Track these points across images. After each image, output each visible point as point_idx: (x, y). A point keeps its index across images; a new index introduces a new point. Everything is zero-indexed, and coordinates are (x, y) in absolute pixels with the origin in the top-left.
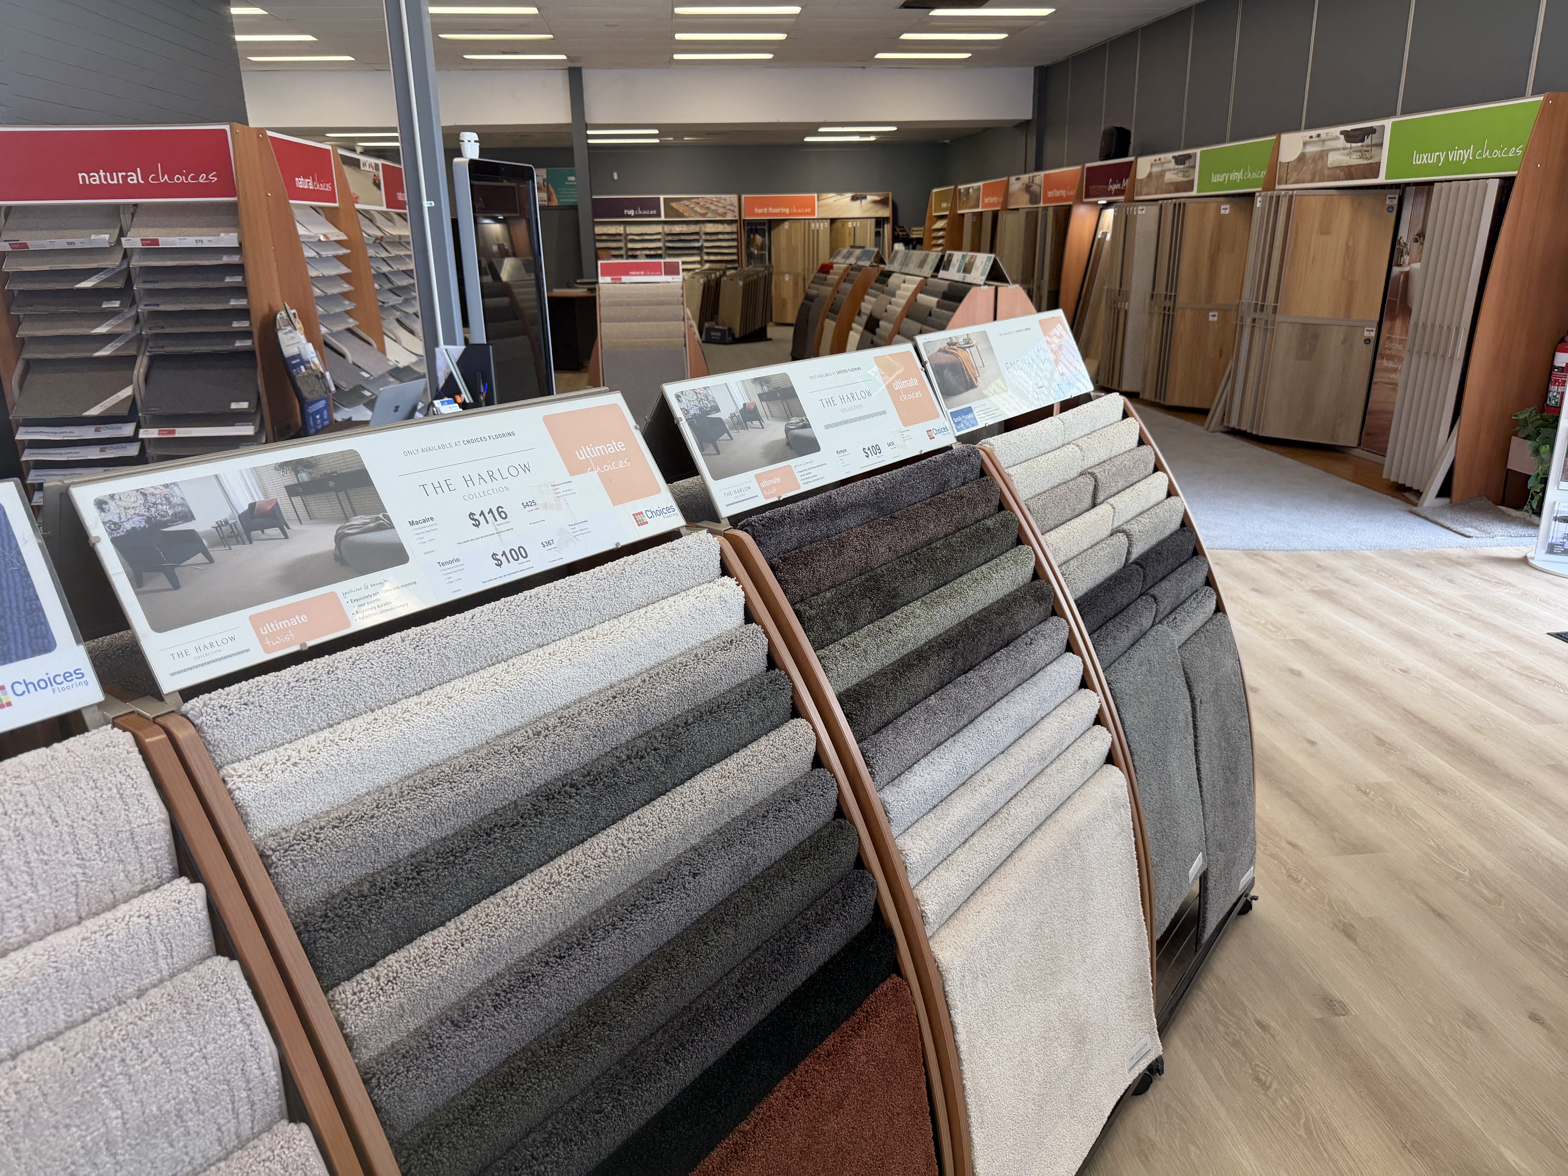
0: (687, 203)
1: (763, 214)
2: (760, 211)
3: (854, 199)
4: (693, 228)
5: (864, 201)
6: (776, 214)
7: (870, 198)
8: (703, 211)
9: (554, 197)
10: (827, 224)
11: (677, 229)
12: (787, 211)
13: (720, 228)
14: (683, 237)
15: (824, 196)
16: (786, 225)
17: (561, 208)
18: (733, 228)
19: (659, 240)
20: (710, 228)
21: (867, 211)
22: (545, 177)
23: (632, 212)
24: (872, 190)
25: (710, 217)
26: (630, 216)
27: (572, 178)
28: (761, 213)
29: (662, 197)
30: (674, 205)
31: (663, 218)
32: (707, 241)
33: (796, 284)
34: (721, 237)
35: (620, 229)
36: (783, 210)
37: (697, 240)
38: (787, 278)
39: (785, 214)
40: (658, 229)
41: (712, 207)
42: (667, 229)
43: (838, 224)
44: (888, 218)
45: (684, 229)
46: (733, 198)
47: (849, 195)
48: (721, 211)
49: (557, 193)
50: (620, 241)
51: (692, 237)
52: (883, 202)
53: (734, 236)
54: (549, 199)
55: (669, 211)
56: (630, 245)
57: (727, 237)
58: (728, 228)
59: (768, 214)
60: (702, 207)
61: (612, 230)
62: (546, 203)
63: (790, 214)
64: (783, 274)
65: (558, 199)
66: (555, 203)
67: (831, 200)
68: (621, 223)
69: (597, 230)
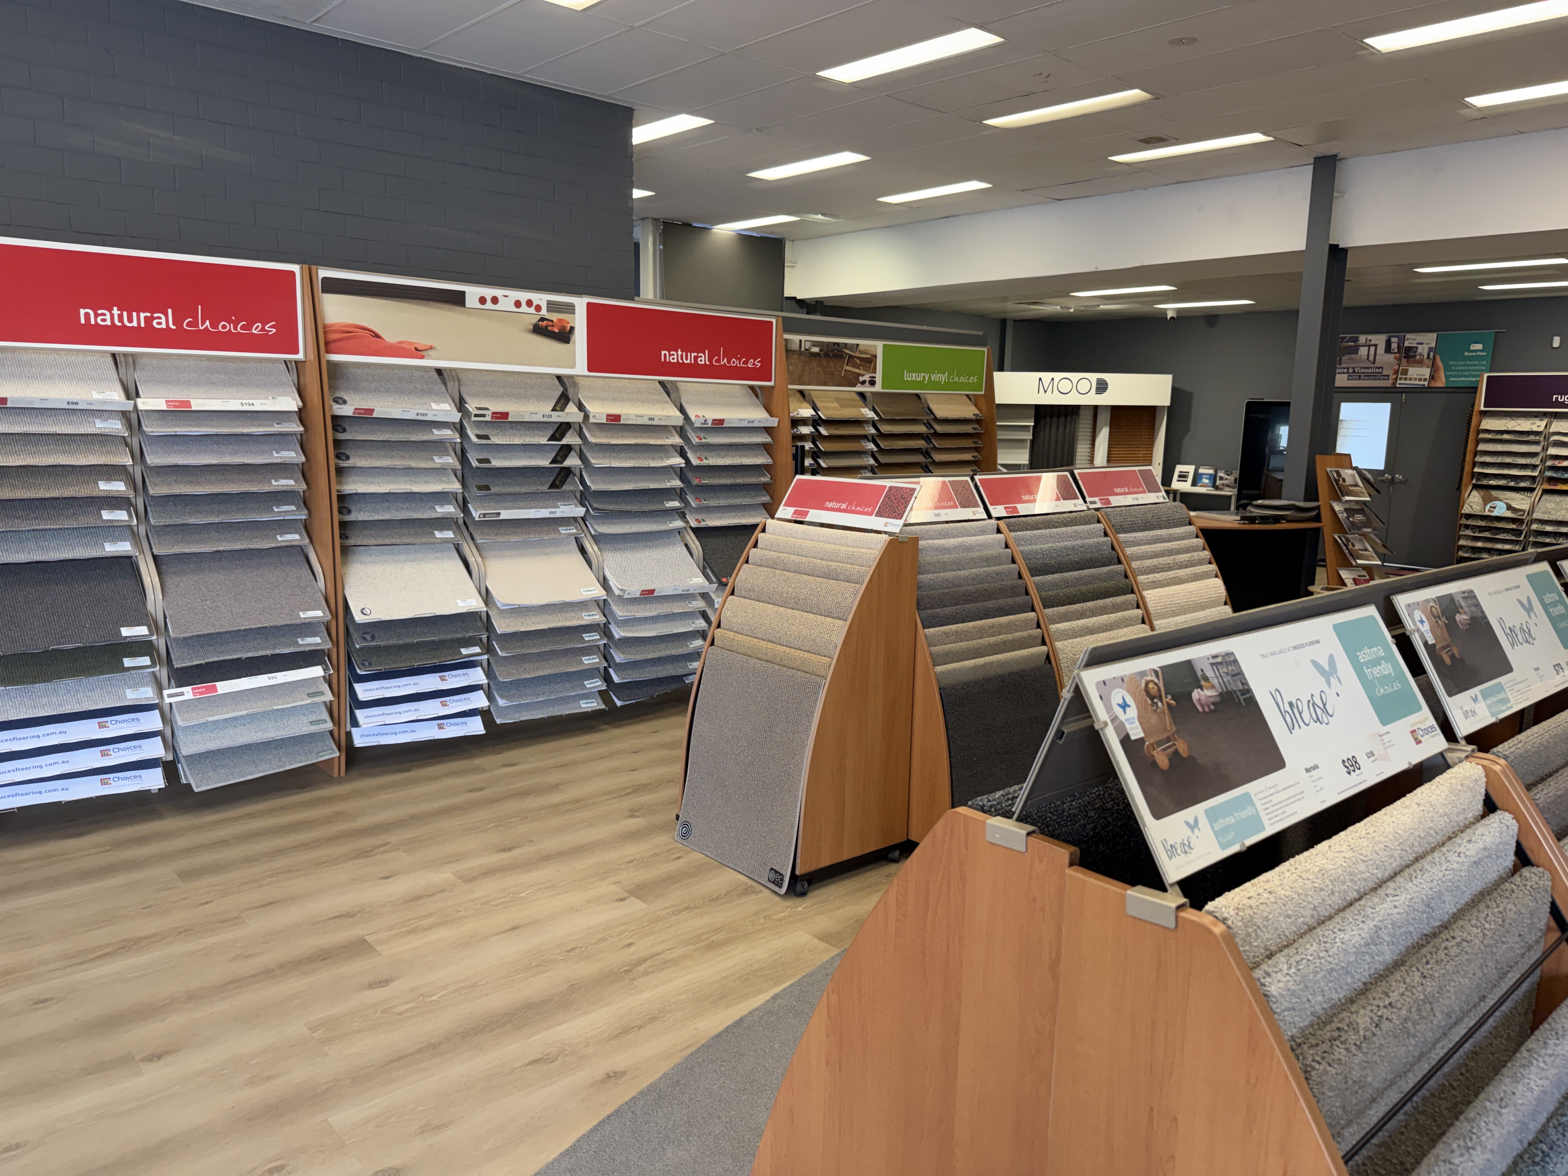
9: (1442, 374)
22: (1433, 345)
26: (1563, 405)
27: (1479, 346)
35: (1538, 425)
49: (1447, 369)
50: (1537, 443)
54: (1432, 377)
56: (1552, 451)
61: (1524, 425)
62: (1426, 383)
65: (1447, 377)
66: (1441, 382)
68: (1545, 414)
69: (1489, 424)
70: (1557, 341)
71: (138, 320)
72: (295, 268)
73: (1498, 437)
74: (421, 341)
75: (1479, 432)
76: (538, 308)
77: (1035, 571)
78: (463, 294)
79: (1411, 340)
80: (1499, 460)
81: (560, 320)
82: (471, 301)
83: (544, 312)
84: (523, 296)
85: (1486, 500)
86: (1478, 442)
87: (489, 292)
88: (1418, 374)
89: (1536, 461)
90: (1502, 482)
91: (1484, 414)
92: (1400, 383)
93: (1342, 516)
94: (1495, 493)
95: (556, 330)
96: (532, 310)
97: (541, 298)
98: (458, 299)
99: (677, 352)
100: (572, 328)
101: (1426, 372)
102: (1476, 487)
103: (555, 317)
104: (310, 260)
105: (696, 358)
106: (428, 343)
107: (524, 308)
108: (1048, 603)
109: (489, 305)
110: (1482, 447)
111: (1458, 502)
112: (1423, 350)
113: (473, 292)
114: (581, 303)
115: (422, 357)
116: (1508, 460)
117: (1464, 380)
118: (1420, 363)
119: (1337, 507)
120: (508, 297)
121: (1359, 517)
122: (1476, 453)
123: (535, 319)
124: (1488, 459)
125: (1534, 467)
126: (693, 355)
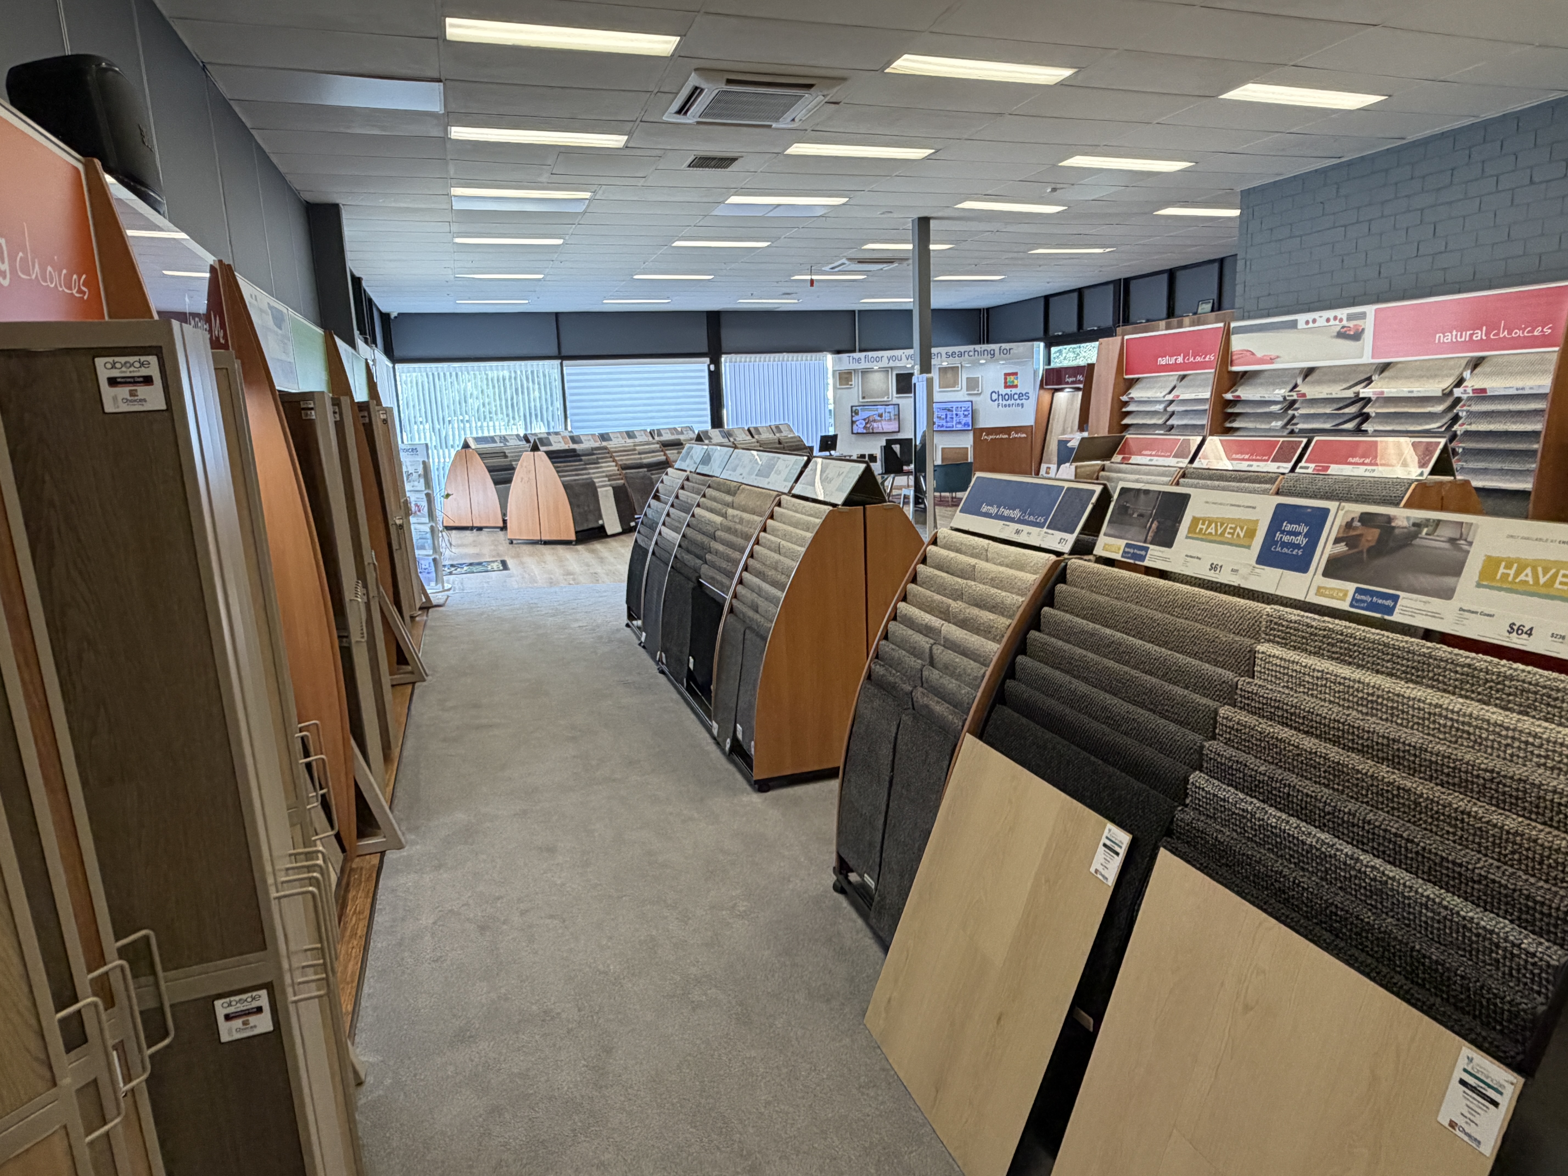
71: (1172, 361)
76: (1341, 320)
78: (1296, 321)
81: (1355, 325)
82: (1301, 325)
83: (1345, 323)
84: (1330, 314)
87: (1310, 316)
95: (1352, 333)
96: (1337, 322)
97: (1342, 313)
98: (1293, 325)
99: (1451, 332)
100: (1363, 330)
103: (1351, 324)
105: (1471, 335)
106: (1277, 354)
107: (1332, 322)
109: (1311, 325)
113: (1302, 318)
114: (1370, 310)
115: (1273, 363)
120: (1321, 317)
123: (1338, 328)
126: (1468, 333)
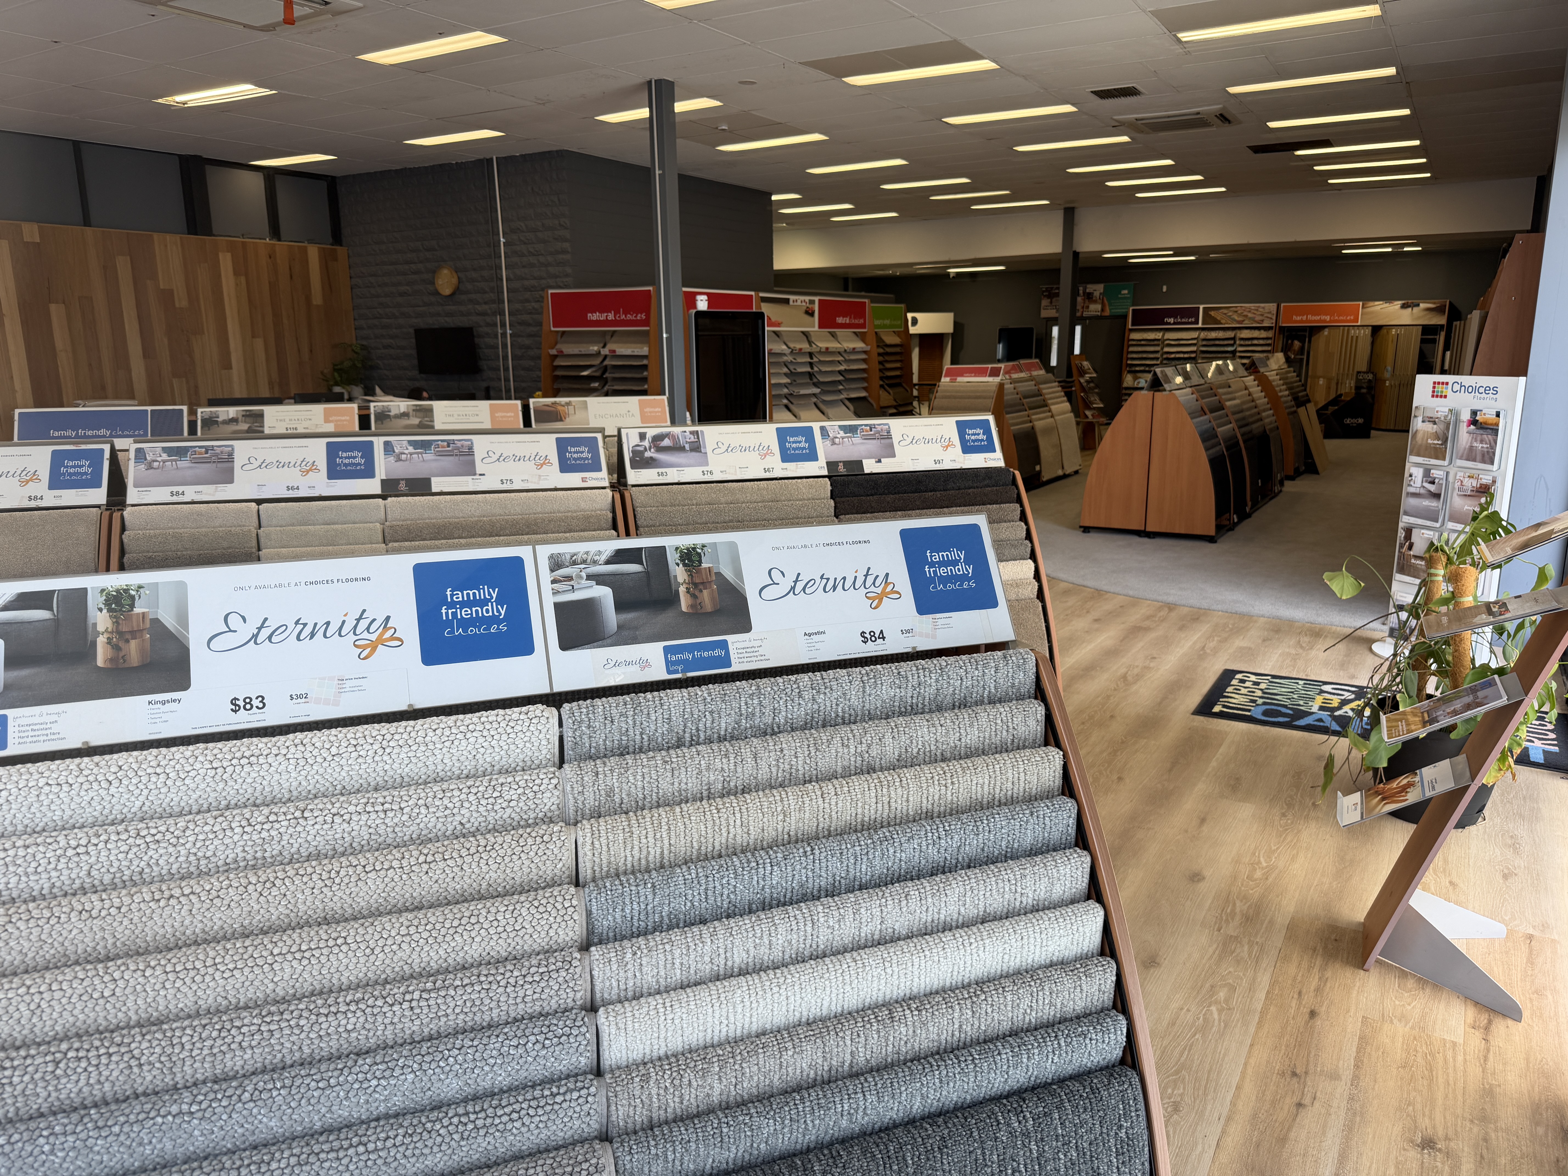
0: (1225, 311)
1: (1301, 321)
2: (1299, 318)
3: (1404, 306)
4: (1230, 334)
5: (1416, 309)
6: (1315, 321)
7: (1422, 306)
8: (1241, 319)
9: (1107, 308)
10: (1368, 331)
11: (1213, 335)
12: (1328, 318)
13: (1256, 334)
14: (1217, 342)
15: (1371, 304)
16: (1326, 332)
17: (1113, 317)
18: (1270, 334)
19: (1194, 345)
20: (1245, 334)
21: (1419, 318)
22: (1102, 291)
23: (1172, 320)
24: (1425, 299)
25: (1247, 324)
26: (1169, 324)
27: (1126, 292)
28: (1299, 320)
29: (1201, 307)
30: (1212, 313)
31: (1200, 325)
32: (1241, 345)
33: (1329, 388)
34: (1255, 342)
35: (1159, 335)
36: (1323, 317)
37: (1232, 345)
38: (1321, 382)
39: (1325, 321)
40: (1195, 334)
41: (1250, 315)
42: (1203, 335)
43: (1384, 331)
44: (1442, 326)
45: (1220, 334)
46: (1272, 307)
47: (1399, 303)
48: (1258, 318)
49: (1110, 305)
50: (1158, 345)
51: (1226, 342)
52: (1439, 310)
53: (1269, 342)
54: (1103, 310)
55: (1207, 317)
56: (1166, 349)
57: (1261, 342)
58: (1263, 334)
59: (1307, 321)
60: (1240, 315)
61: (1152, 336)
62: (1099, 314)
63: (1330, 321)
64: (1319, 377)
65: (1110, 310)
66: (1107, 313)
67: (1378, 308)
68: (1161, 329)
69: (1135, 336)
70: (1165, 289)
72: (753, 293)
73: (1139, 343)
74: (780, 320)
75: (1129, 340)
77: (1025, 397)
78: (789, 299)
79: (1090, 288)
80: (1140, 356)
81: (812, 307)
82: (791, 302)
84: (803, 298)
85: (1135, 378)
86: (1129, 346)
87: (795, 298)
88: (1095, 309)
89: (1158, 355)
90: (1142, 368)
91: (1131, 330)
92: (1085, 314)
93: (1085, 384)
94: (1139, 375)
95: (811, 311)
97: (808, 299)
98: (787, 301)
100: (815, 310)
101: (1099, 307)
102: (1129, 372)
104: (757, 290)
105: (845, 320)
108: (1030, 409)
109: (795, 303)
110: (1131, 349)
111: (1120, 380)
112: (1097, 294)
113: (792, 298)
114: (816, 299)
115: (781, 327)
116: (1145, 356)
117: (1119, 311)
118: (1095, 302)
119: (1082, 380)
120: (799, 299)
121: (1092, 385)
122: (1128, 352)
123: (806, 308)
124: (1135, 356)
125: (1157, 359)
